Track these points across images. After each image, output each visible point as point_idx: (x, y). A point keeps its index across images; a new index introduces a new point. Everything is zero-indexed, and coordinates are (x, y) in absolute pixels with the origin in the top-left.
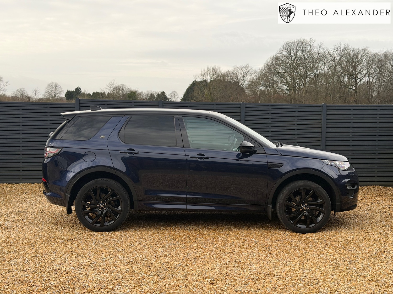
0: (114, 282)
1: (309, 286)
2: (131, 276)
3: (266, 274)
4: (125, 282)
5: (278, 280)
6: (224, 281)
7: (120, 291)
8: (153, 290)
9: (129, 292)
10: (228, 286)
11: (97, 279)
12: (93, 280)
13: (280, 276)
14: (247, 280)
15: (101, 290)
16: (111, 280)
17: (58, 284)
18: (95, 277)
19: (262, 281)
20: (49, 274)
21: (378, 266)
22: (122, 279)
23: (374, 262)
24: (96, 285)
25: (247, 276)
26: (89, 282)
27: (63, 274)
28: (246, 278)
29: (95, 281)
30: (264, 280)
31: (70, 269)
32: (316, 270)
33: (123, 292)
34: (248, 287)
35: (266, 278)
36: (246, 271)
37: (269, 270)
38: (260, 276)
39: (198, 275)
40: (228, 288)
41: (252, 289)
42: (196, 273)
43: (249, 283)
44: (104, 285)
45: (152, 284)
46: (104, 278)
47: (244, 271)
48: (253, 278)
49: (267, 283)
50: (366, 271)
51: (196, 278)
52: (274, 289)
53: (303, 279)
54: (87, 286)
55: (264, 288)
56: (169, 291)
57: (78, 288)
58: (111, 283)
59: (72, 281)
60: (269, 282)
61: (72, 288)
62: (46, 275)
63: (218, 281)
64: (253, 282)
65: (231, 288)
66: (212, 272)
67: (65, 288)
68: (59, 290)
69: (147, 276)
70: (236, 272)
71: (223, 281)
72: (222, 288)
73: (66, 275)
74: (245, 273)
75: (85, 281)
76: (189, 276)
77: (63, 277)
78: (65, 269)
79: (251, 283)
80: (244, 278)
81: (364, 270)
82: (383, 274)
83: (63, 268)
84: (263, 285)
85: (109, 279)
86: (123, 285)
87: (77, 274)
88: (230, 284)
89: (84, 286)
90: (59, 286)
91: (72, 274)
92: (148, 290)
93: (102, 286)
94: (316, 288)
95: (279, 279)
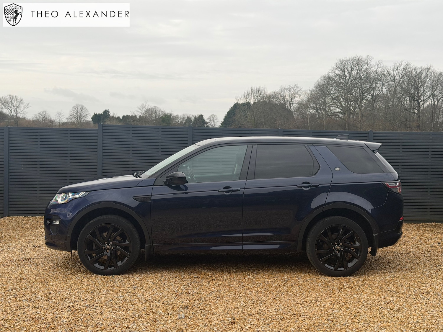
0: (129, 320)
1: (336, 327)
2: (148, 315)
3: (292, 313)
4: (141, 321)
5: (304, 321)
6: (247, 320)
7: (135, 330)
8: (170, 329)
9: (144, 331)
10: (249, 325)
11: (111, 318)
12: (107, 318)
13: (307, 316)
14: (271, 319)
15: (116, 328)
16: (126, 319)
17: (70, 322)
18: (110, 315)
19: (287, 320)
20: (62, 312)
21: (415, 307)
22: (138, 317)
23: (411, 303)
24: (110, 323)
25: (271, 316)
26: (103, 320)
27: (77, 312)
28: (270, 318)
29: (110, 319)
30: (289, 320)
31: (84, 306)
32: (347, 310)
33: (138, 331)
34: (271, 327)
35: (292, 318)
36: (271, 310)
37: (296, 310)
38: (286, 316)
39: (219, 314)
40: (249, 327)
41: (275, 329)
42: (217, 312)
43: (273, 323)
44: (119, 323)
45: (169, 323)
46: (119, 316)
47: (269, 311)
48: (278, 318)
49: (292, 323)
50: (400, 312)
51: (218, 317)
52: (298, 329)
53: (331, 320)
54: (100, 324)
55: (288, 328)
56: (186, 330)
57: (92, 326)
58: (127, 321)
59: (85, 319)
60: (294, 322)
61: (85, 326)
62: (59, 312)
63: (240, 321)
64: (277, 322)
65: (252, 327)
66: (235, 311)
67: (77, 325)
68: (71, 328)
69: (165, 315)
70: (260, 311)
71: (245, 320)
72: (243, 328)
73: (80, 312)
74: (270, 313)
75: (99, 319)
76: (210, 315)
77: (76, 315)
78: (79, 307)
79: (275, 322)
80: (268, 318)
81: (398, 311)
82: (418, 315)
83: (76, 306)
84: (287, 325)
85: (124, 317)
86: (139, 324)
87: (91, 311)
88: (252, 323)
89: (97, 324)
90: (71, 324)
91: (85, 312)
92: (165, 328)
93: (117, 324)
94: (344, 329)
95: (306, 319)
